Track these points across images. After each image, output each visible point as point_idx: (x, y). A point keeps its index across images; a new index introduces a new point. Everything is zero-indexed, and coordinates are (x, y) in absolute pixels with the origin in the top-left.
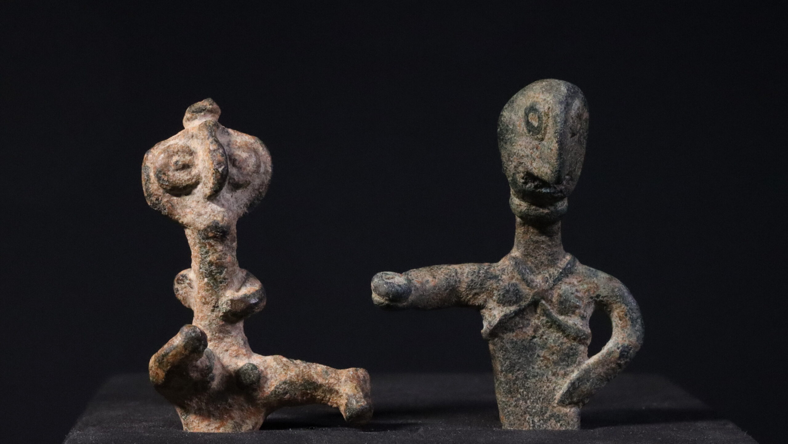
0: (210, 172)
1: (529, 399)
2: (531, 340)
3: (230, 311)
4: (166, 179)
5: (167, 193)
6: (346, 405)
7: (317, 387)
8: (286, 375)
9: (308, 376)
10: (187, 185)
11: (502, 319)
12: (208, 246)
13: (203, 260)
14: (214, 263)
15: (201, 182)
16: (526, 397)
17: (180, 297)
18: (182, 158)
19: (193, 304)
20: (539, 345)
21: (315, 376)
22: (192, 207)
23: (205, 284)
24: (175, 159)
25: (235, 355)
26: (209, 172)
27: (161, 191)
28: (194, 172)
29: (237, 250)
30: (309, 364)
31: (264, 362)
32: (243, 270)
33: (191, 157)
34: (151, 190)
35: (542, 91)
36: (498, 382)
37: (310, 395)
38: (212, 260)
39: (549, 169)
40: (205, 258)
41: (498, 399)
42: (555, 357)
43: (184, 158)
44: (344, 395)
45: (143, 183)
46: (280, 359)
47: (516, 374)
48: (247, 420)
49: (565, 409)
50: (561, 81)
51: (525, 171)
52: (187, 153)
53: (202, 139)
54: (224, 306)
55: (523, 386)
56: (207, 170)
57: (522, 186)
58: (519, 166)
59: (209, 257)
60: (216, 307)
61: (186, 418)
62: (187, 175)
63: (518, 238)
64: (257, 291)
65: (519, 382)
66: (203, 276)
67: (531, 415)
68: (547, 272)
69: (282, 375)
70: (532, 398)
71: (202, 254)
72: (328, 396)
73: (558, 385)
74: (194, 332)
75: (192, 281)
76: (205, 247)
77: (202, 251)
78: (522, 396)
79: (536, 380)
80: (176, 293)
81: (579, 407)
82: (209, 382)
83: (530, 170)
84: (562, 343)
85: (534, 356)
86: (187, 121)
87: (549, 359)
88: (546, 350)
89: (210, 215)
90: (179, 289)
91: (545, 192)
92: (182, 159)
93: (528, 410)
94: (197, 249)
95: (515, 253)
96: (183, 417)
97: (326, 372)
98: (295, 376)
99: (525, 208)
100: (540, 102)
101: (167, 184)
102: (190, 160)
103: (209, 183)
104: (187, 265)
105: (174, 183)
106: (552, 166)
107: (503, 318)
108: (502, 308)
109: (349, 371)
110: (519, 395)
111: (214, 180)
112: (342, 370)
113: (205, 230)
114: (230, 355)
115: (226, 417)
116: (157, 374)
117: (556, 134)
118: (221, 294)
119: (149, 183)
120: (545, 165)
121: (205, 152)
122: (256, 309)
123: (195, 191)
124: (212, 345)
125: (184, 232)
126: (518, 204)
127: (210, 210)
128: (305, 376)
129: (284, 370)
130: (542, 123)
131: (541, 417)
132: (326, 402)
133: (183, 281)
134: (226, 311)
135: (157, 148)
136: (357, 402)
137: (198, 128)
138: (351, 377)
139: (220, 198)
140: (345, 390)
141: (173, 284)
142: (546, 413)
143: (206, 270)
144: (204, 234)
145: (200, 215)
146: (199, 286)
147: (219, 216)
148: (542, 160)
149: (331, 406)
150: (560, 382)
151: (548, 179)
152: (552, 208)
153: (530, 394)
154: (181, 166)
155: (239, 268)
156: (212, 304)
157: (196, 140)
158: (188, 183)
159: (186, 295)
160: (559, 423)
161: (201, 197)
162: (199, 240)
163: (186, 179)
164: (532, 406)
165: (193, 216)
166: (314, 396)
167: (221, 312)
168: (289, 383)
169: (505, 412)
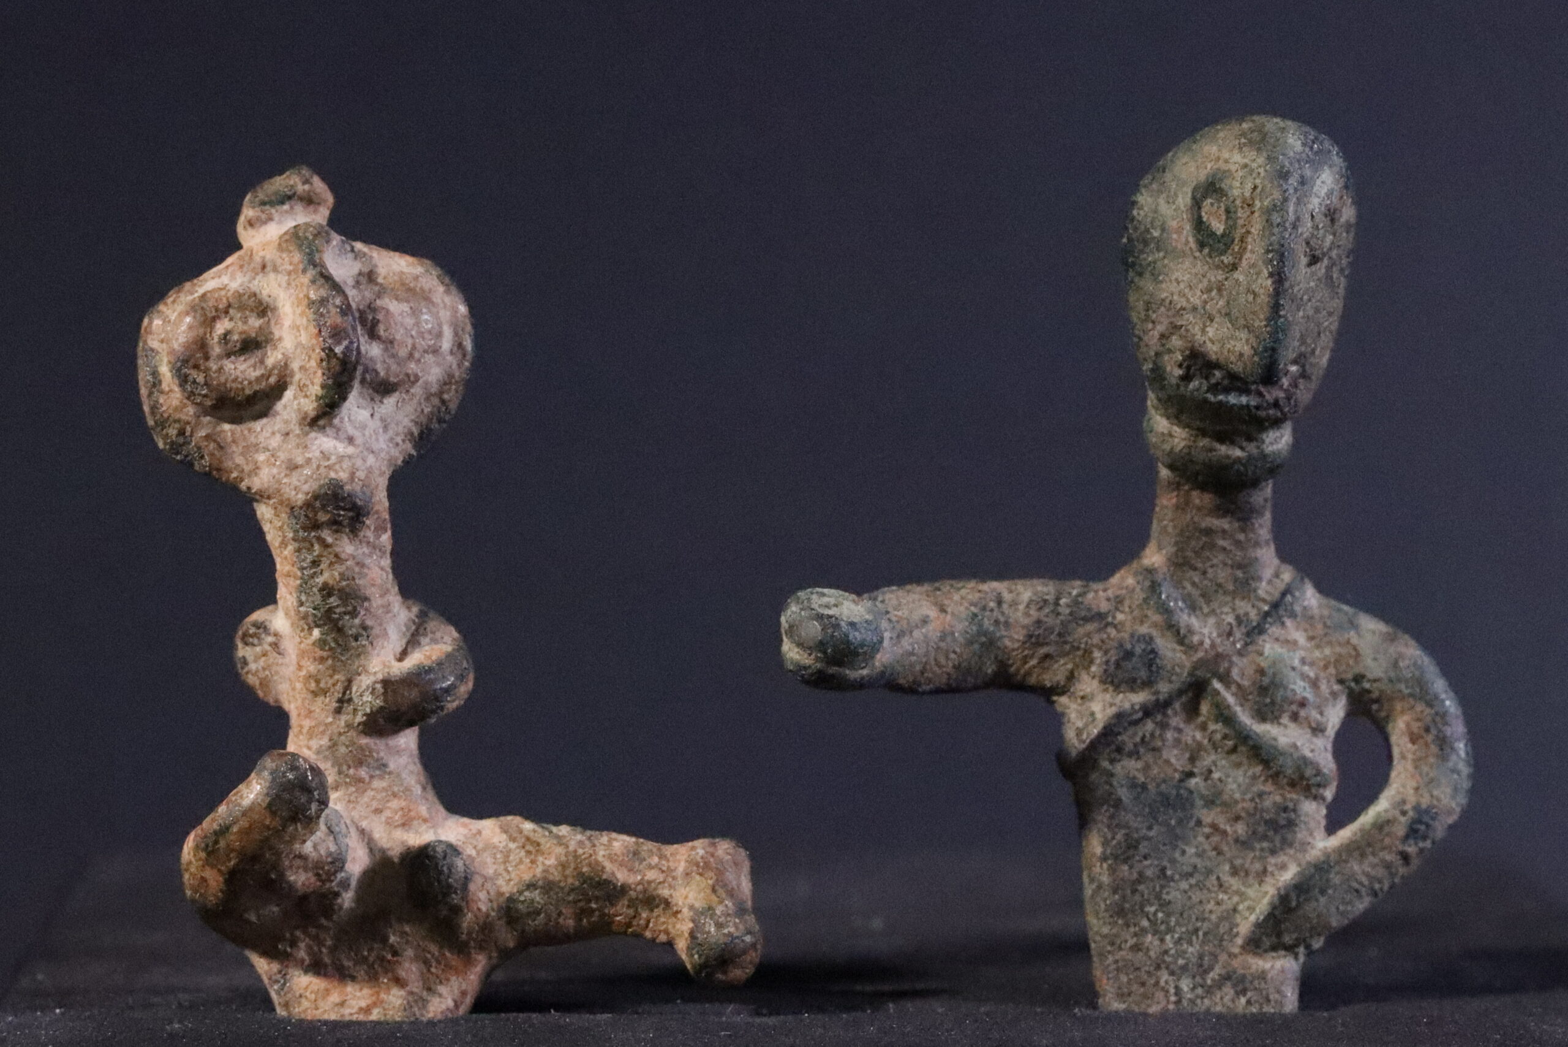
0: (314, 356)
1: (1170, 930)
2: (1181, 781)
3: (381, 709)
4: (201, 379)
5: (206, 414)
6: (692, 935)
7: (612, 892)
8: (534, 866)
9: (590, 865)
10: (256, 393)
11: (1110, 724)
12: (317, 547)
13: (306, 584)
14: (334, 590)
15: (291, 383)
16: (1163, 927)
17: (252, 680)
18: (240, 323)
19: (285, 696)
20: (1202, 797)
21: (609, 866)
22: (270, 448)
23: (314, 644)
24: (221, 327)
25: (400, 822)
26: (310, 357)
27: (191, 410)
28: (273, 357)
29: (392, 554)
30: (591, 836)
31: (475, 835)
32: (410, 602)
33: (262, 321)
34: (164, 408)
35: (1239, 144)
36: (1094, 886)
37: (597, 913)
38: (331, 582)
39: (1248, 344)
40: (312, 576)
41: (1091, 929)
42: (1241, 829)
43: (245, 323)
44: (685, 910)
45: (144, 392)
46: (517, 826)
47: (1138, 867)
48: (439, 987)
49: (1261, 963)
50: (1289, 123)
51: (1186, 348)
52: (252, 311)
53: (289, 273)
54: (367, 698)
55: (1158, 897)
56: (305, 352)
57: (1178, 386)
58: (1172, 334)
59: (321, 573)
60: (344, 701)
61: (282, 989)
62: (254, 366)
63: (1160, 521)
64: (449, 656)
65: (1148, 888)
66: (308, 624)
67: (1172, 973)
68: (1230, 610)
69: (522, 867)
70: (1178, 929)
71: (302, 569)
72: (644, 915)
73: (1246, 900)
74: (294, 768)
75: (281, 636)
76: (309, 550)
77: (304, 560)
78: (1153, 923)
79: (1191, 886)
80: (242, 668)
81: (1296, 958)
82: (337, 895)
83: (1200, 346)
84: (1261, 795)
85: (1188, 823)
86: (248, 227)
87: (1224, 833)
88: (1219, 809)
89: (318, 467)
90: (250, 659)
91: (1234, 405)
92: (241, 326)
93: (1168, 959)
94: (288, 556)
95: (1154, 557)
96: (276, 987)
97: (636, 853)
98: (556, 867)
99: (1183, 444)
100: (1234, 171)
101: (203, 392)
102: (260, 328)
103: (313, 384)
104: (269, 598)
105: (222, 389)
106: (1257, 337)
107: (1113, 722)
108: (1112, 696)
109: (693, 848)
110: (1145, 919)
111: (325, 378)
112: (675, 846)
113: (308, 505)
114: (388, 822)
115: (385, 981)
116: (204, 880)
117: (1270, 256)
118: (358, 668)
119: (158, 391)
120: (1237, 334)
121: (298, 306)
122: (449, 702)
123: (279, 406)
124: (339, 799)
125: (254, 512)
126: (1166, 432)
127: (317, 454)
128: (583, 866)
129: (529, 852)
130: (1235, 224)
131: (1198, 979)
132: (639, 930)
133: (259, 638)
134: (372, 711)
135: (174, 302)
136: (719, 926)
137: (277, 243)
138: (702, 864)
139: (342, 419)
140: (686, 897)
141: (233, 647)
142: (1211, 968)
143: (314, 609)
144: (306, 516)
145: (293, 467)
146: (299, 649)
147: (341, 468)
148: (1230, 322)
149: (654, 940)
150: (1251, 892)
151: (1245, 368)
152: (1252, 447)
153: (1173, 919)
154: (238, 345)
155: (399, 598)
156: (336, 694)
157: (272, 276)
158: (256, 387)
159: (267, 672)
160: (1244, 995)
161: (294, 422)
162: (294, 531)
163: (253, 379)
164: (1177, 951)
165: (275, 471)
166: (609, 915)
167: (360, 713)
168: (541, 887)
169: (1108, 962)
